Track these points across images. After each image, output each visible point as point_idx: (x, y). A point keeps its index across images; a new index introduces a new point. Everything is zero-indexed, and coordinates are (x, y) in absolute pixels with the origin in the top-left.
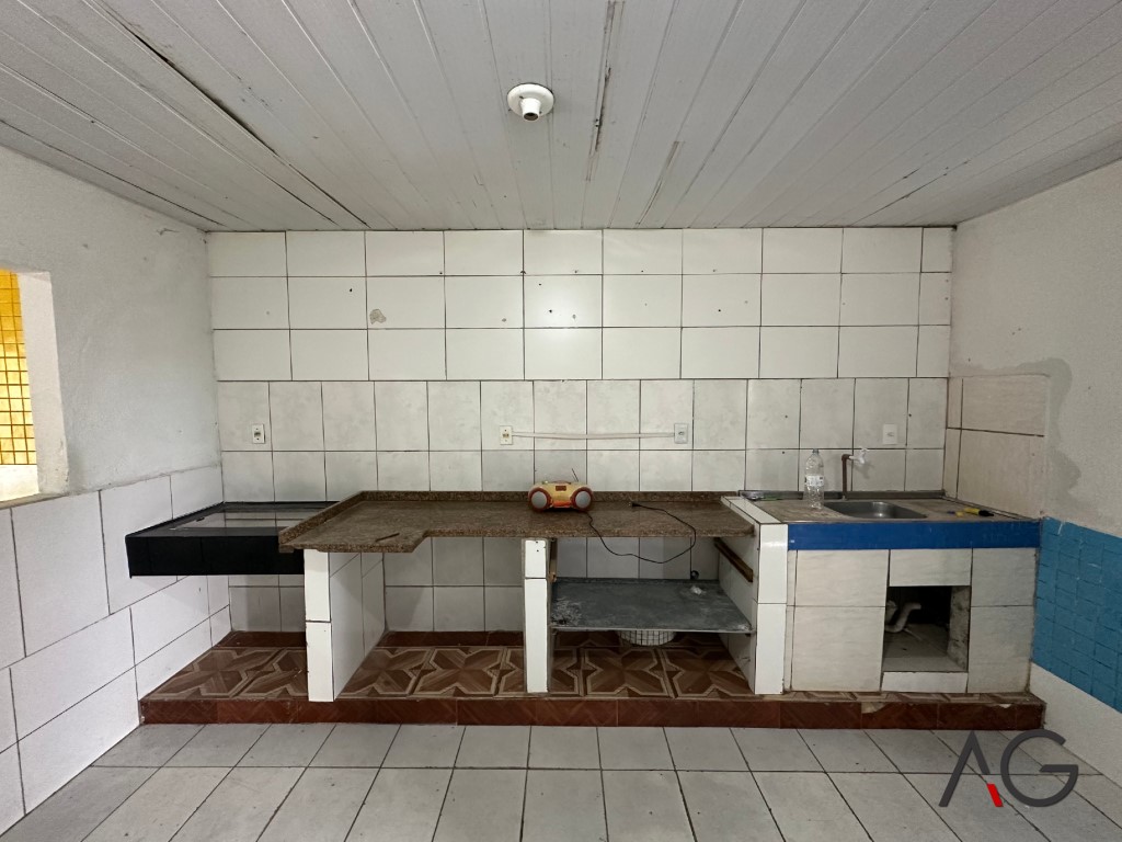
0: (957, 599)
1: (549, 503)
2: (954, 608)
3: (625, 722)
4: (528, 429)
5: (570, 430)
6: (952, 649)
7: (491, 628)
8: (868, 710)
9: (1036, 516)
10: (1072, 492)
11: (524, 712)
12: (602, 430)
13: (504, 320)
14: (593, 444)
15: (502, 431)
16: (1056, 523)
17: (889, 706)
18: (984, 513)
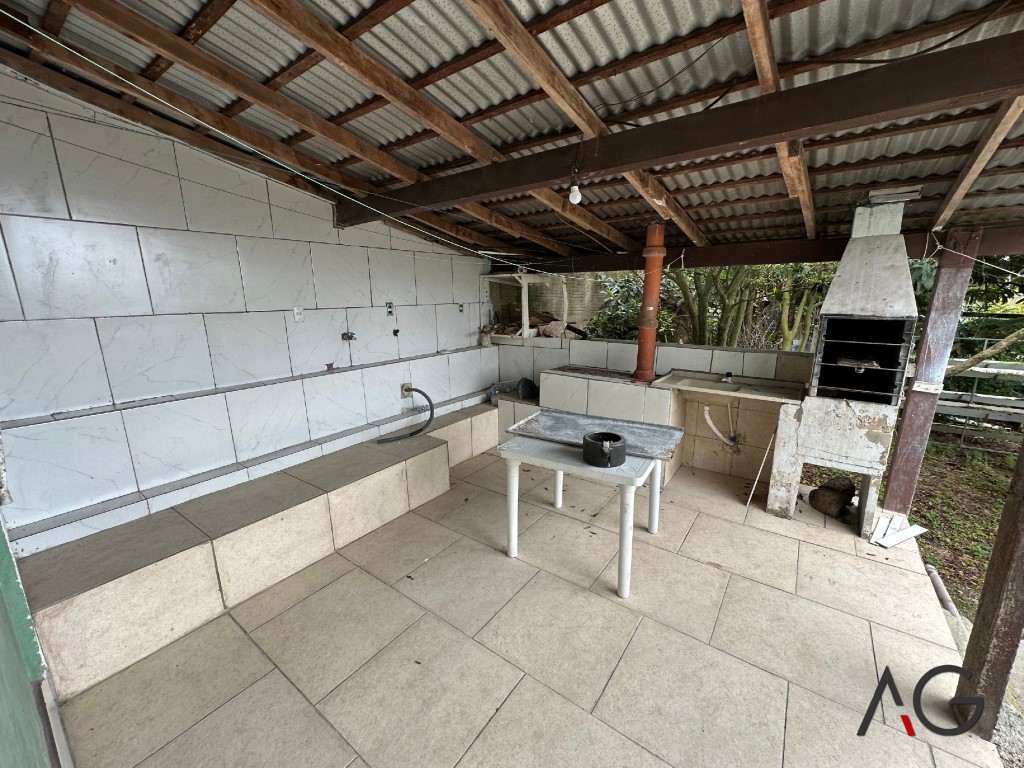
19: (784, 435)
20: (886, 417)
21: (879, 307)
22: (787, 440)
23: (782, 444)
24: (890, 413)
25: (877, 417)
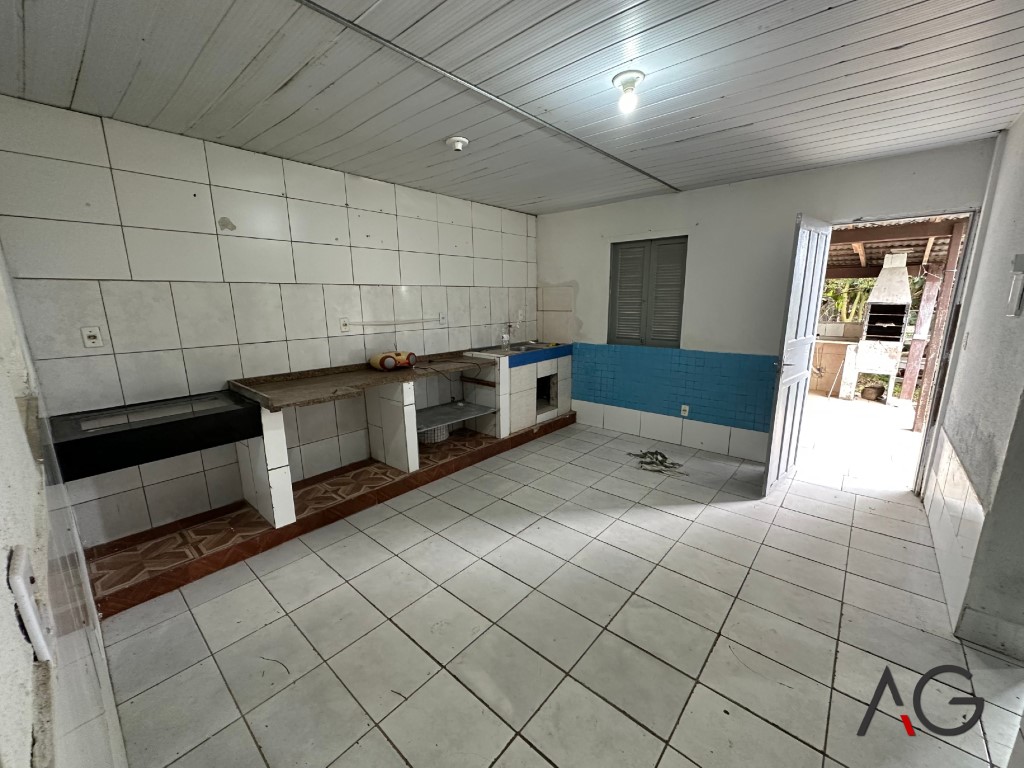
0: (553, 380)
1: (396, 364)
2: (552, 385)
3: (457, 469)
4: (358, 319)
5: (385, 319)
6: (552, 402)
7: (345, 463)
8: (535, 431)
9: (571, 343)
10: (581, 331)
11: (411, 483)
12: (403, 318)
13: (337, 239)
14: (398, 328)
15: (342, 322)
16: (576, 344)
17: (541, 427)
18: (557, 344)
20: (897, 348)
21: (894, 299)
24: (899, 346)
25: (894, 348)
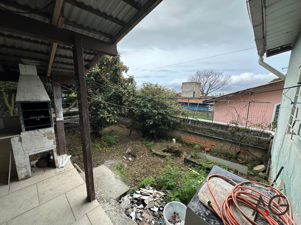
19: (16, 150)
20: (51, 131)
21: (38, 98)
22: (18, 151)
23: (17, 153)
24: (52, 129)
25: (49, 132)
